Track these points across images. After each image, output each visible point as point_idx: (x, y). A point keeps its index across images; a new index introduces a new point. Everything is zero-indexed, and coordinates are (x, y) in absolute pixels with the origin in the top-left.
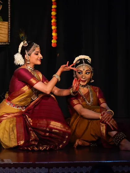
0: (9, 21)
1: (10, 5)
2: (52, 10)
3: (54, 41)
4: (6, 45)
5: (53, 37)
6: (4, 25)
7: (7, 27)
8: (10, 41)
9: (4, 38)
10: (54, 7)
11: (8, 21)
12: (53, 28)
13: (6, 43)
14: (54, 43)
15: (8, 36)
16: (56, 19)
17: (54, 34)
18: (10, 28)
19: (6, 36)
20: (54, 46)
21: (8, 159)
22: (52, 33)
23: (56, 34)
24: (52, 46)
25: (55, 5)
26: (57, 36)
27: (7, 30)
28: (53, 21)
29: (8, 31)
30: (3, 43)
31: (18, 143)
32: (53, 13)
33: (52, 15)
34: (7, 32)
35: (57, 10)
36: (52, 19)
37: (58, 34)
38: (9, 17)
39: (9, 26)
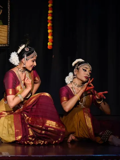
0: (9, 25)
1: (9, 10)
2: (49, 15)
3: (50, 44)
4: (5, 47)
5: (49, 40)
6: (4, 28)
7: (6, 30)
8: (9, 43)
9: (4, 40)
10: (50, 12)
11: (7, 25)
12: (49, 31)
13: (5, 44)
14: (50, 46)
15: (8, 38)
16: (52, 23)
17: (50, 37)
18: (9, 31)
19: (6, 38)
20: (50, 49)
21: (6, 153)
22: (48, 36)
23: (52, 37)
24: (48, 48)
25: (51, 10)
26: (53, 39)
27: (6, 33)
28: (49, 25)
29: (8, 34)
30: (2, 45)
31: (16, 139)
32: (50, 18)
33: (48, 20)
34: (6, 35)
35: (53, 15)
36: (48, 23)
37: (53, 37)
38: (9, 20)
39: (9, 29)
